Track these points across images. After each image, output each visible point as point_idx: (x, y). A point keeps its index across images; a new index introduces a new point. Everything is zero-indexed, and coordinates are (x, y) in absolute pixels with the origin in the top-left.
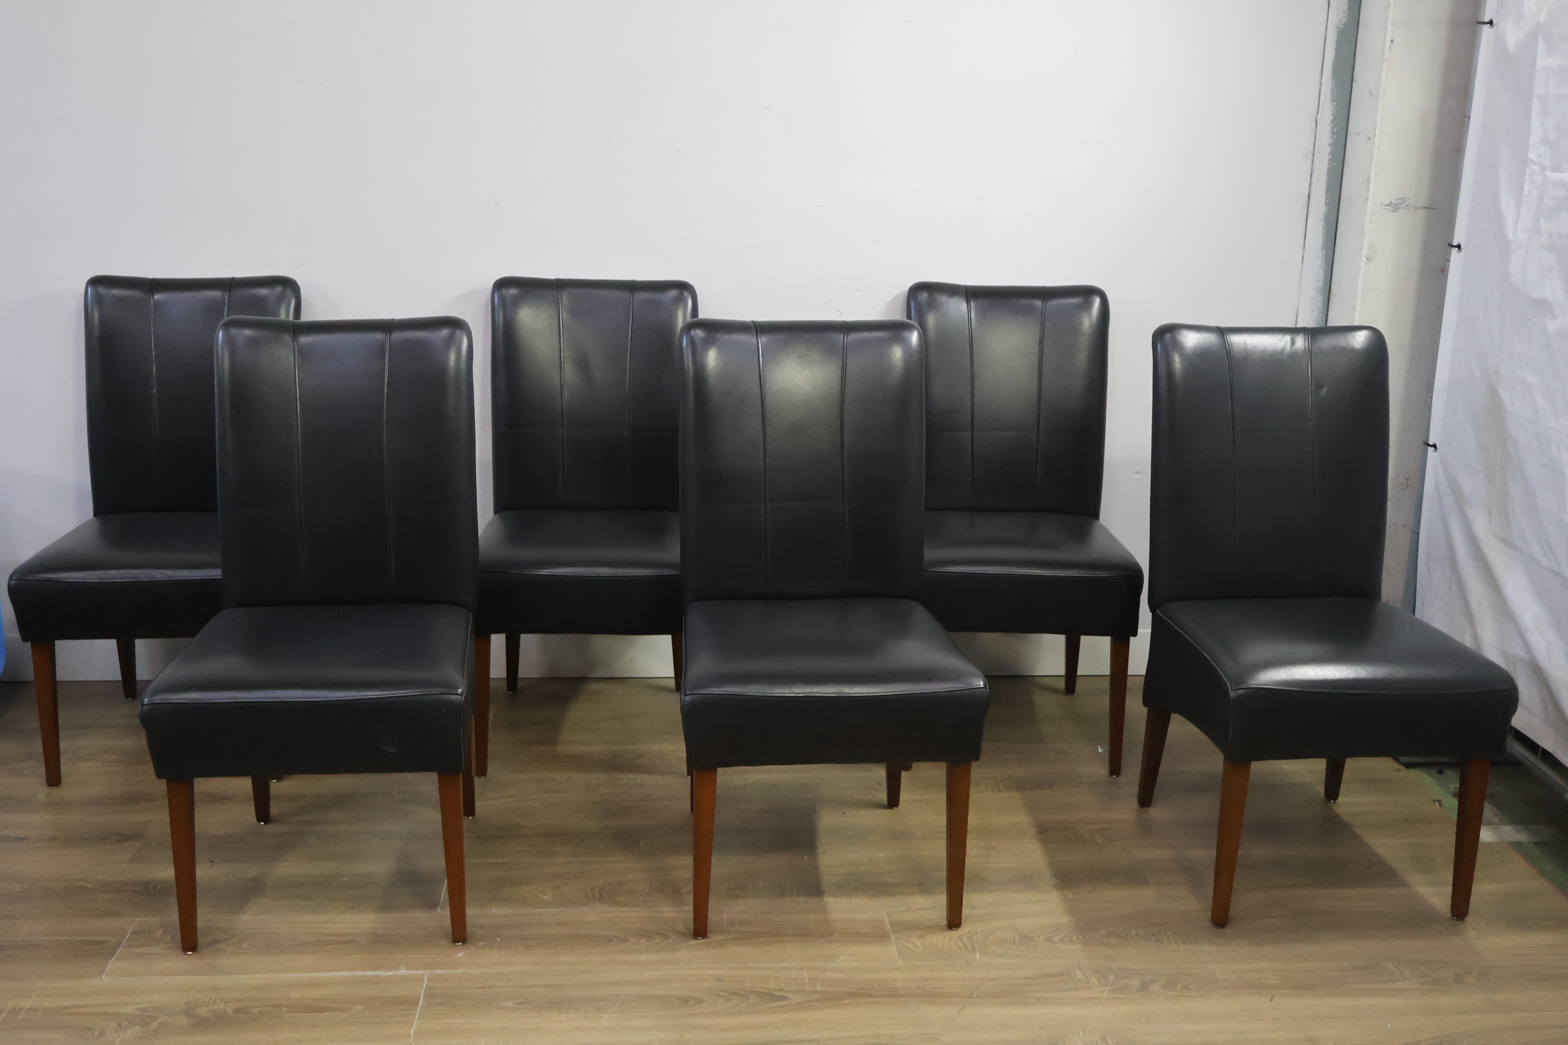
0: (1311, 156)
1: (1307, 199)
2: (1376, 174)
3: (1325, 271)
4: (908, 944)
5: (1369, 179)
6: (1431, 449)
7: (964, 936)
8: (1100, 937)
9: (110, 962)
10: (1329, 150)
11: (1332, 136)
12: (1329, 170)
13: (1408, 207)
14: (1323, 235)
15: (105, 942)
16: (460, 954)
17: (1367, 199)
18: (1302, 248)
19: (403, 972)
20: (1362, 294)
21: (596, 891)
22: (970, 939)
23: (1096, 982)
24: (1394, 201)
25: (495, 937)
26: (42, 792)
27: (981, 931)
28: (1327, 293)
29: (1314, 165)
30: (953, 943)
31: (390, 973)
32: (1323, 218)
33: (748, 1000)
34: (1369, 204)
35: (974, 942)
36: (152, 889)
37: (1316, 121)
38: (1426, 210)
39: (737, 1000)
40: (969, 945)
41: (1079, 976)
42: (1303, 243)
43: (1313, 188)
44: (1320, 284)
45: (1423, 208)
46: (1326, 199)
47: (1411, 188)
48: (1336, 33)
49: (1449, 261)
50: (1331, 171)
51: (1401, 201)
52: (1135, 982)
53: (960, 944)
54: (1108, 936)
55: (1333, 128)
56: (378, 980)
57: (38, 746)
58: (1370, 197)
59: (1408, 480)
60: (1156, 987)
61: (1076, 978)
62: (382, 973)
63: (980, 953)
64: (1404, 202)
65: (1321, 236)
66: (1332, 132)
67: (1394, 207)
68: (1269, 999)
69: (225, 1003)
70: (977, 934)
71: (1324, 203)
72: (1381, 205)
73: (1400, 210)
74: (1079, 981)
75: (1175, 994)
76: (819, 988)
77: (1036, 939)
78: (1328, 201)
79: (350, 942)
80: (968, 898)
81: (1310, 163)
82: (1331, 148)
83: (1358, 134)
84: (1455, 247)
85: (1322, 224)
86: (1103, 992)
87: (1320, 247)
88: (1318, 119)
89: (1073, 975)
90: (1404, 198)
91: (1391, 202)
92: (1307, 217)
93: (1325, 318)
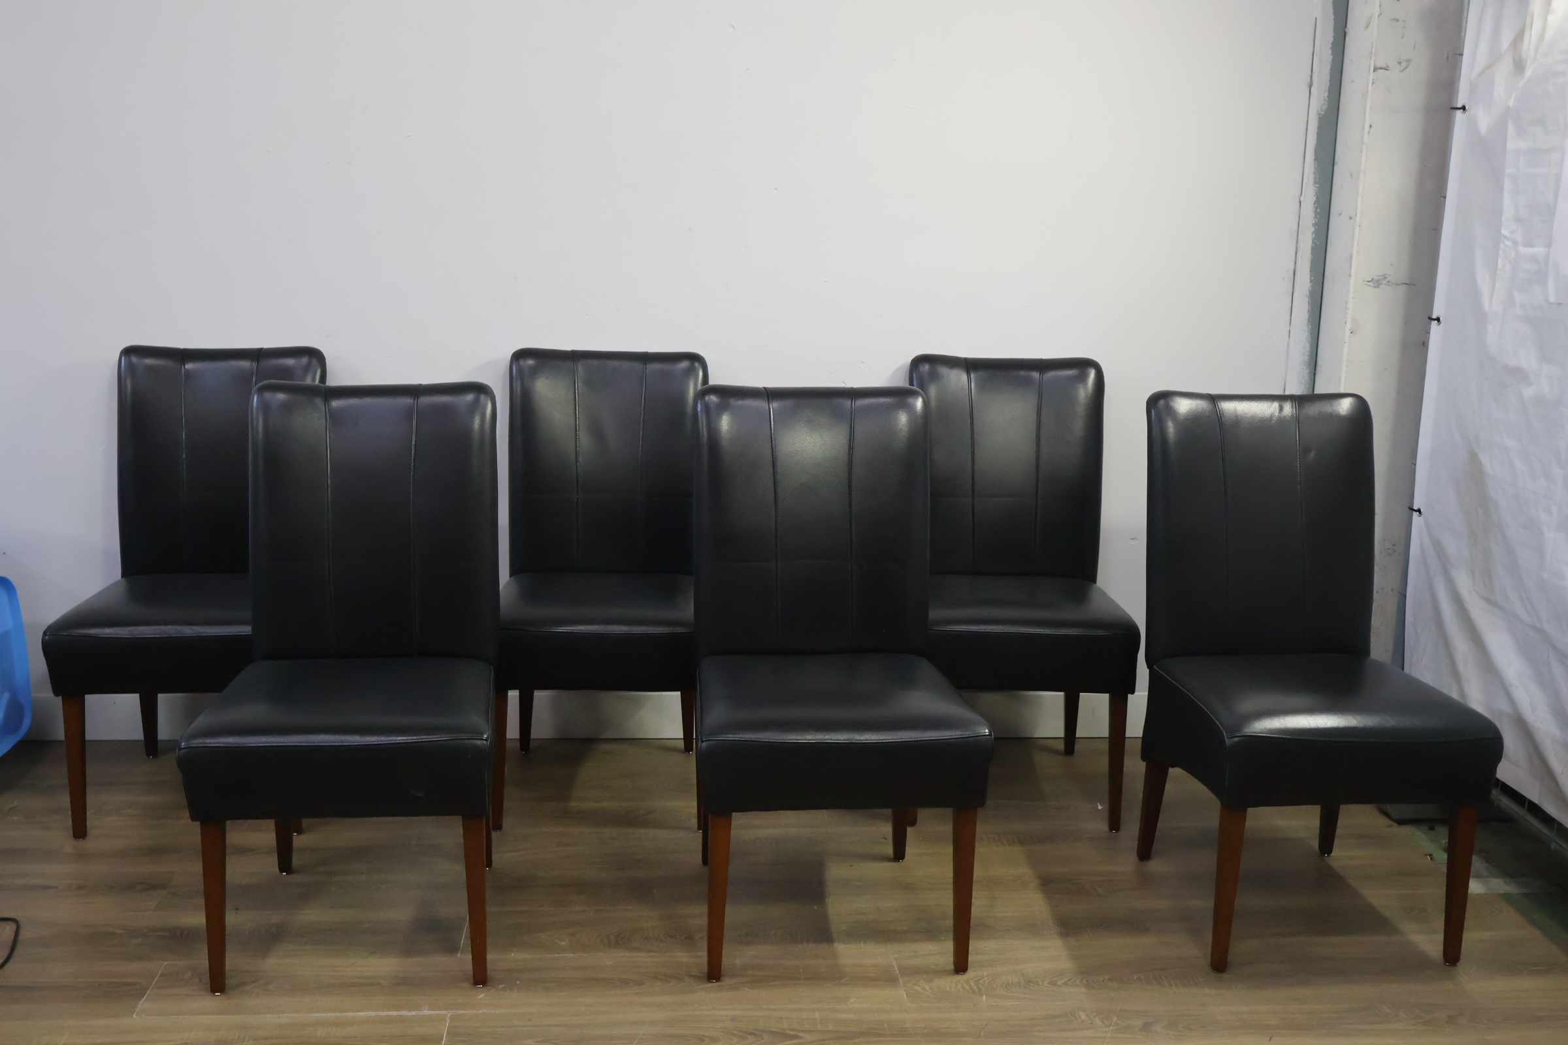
0: (1296, 235)
1: (1292, 276)
2: (1358, 251)
3: (1311, 345)
4: (917, 987)
5: (1351, 257)
6: (1415, 514)
7: (971, 979)
8: (1103, 981)
9: (141, 1002)
10: (1313, 229)
11: (1316, 217)
12: (1312, 247)
13: (1389, 283)
14: (1309, 311)
15: (135, 984)
16: (482, 996)
17: (1350, 275)
18: (1289, 322)
19: (426, 1012)
20: (1347, 366)
21: (612, 937)
22: (977, 982)
23: (1100, 1023)
24: (1376, 278)
25: (514, 980)
26: (69, 845)
27: (987, 975)
28: (1313, 366)
29: (1298, 244)
30: (959, 986)
31: (414, 1013)
32: (1308, 294)
33: (763, 1039)
34: (1352, 280)
35: (980, 986)
36: (179, 934)
37: (1300, 202)
38: (1405, 285)
39: (751, 1039)
40: (975, 988)
41: (1083, 1017)
42: (1289, 318)
43: (1298, 266)
44: (1307, 358)
45: (1403, 284)
46: (1311, 276)
47: (1392, 265)
48: (1317, 118)
49: (1429, 333)
50: (1314, 249)
51: (1382, 277)
52: (1138, 1023)
53: (967, 988)
54: (1110, 980)
55: (1316, 208)
56: (403, 1020)
57: (65, 801)
58: (1353, 273)
59: (1394, 545)
60: (1158, 1028)
61: (1080, 1018)
62: (405, 1013)
63: (986, 996)
64: (1385, 278)
65: (1307, 312)
66: (1316, 213)
67: (1376, 283)
68: (1268, 1039)
69: (254, 1040)
70: (984, 978)
71: (1309, 280)
72: (1364, 281)
73: (1381, 286)
74: (1083, 1021)
75: (1176, 1033)
76: (831, 1028)
77: (1040, 983)
78: (1312, 278)
79: (372, 984)
80: (974, 945)
81: (1295, 242)
82: (1314, 227)
83: (1340, 214)
84: (1434, 320)
85: (1307, 300)
86: (1106, 1032)
87: (1306, 322)
88: (1302, 200)
89: (1077, 1016)
90: (1385, 275)
91: (1373, 279)
92: (1293, 292)
93: (1312, 390)
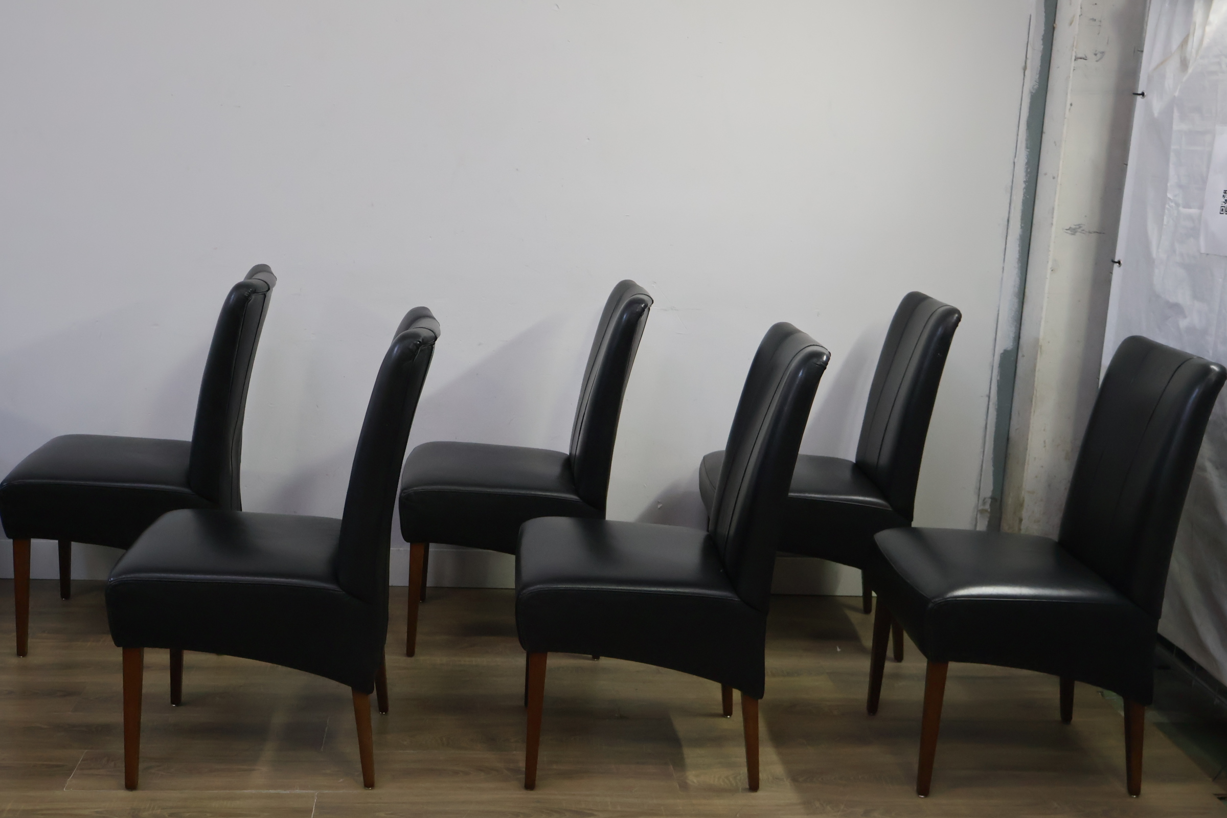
0: (1010, 190)
1: (1006, 223)
2: (1058, 205)
3: (1021, 279)
4: (687, 781)
5: (1053, 209)
7: (730, 776)
8: (834, 779)
9: (69, 779)
10: (1024, 186)
11: (1026, 176)
12: (1023, 200)
13: (1083, 232)
14: (1019, 251)
15: (62, 766)
16: (342, 780)
17: (1052, 224)
18: (1003, 260)
19: (298, 791)
20: (1048, 297)
21: (445, 740)
22: (735, 778)
23: (831, 809)
24: (1073, 227)
28: (1022, 296)
29: (1012, 197)
30: (721, 781)
31: (288, 792)
32: (1019, 238)
33: (565, 815)
34: (1054, 228)
35: (737, 781)
36: (93, 729)
37: (1014, 163)
38: (1097, 234)
39: (556, 815)
40: (733, 782)
41: (818, 804)
43: (1012, 215)
44: (1017, 290)
45: (1095, 232)
46: (1022, 223)
47: (1086, 216)
48: (1030, 96)
49: (1112, 273)
50: (1025, 202)
51: (1078, 226)
52: (860, 810)
53: (727, 782)
54: (840, 778)
55: (1027, 169)
56: (279, 796)
58: (1054, 223)
60: (876, 814)
61: (815, 806)
62: (282, 792)
64: (1080, 227)
65: (1018, 252)
66: (1027, 173)
67: (1073, 231)
71: (1020, 227)
72: (1063, 229)
73: (1078, 234)
74: (817, 809)
76: (619, 808)
77: (785, 779)
78: (1023, 225)
79: (253, 770)
81: (1009, 195)
82: (1025, 184)
83: (1046, 174)
84: (1116, 262)
85: (1018, 242)
86: (835, 816)
87: (1017, 260)
88: (1015, 162)
89: (813, 805)
90: (1080, 224)
91: (1070, 228)
92: (1007, 236)
93: (1020, 316)
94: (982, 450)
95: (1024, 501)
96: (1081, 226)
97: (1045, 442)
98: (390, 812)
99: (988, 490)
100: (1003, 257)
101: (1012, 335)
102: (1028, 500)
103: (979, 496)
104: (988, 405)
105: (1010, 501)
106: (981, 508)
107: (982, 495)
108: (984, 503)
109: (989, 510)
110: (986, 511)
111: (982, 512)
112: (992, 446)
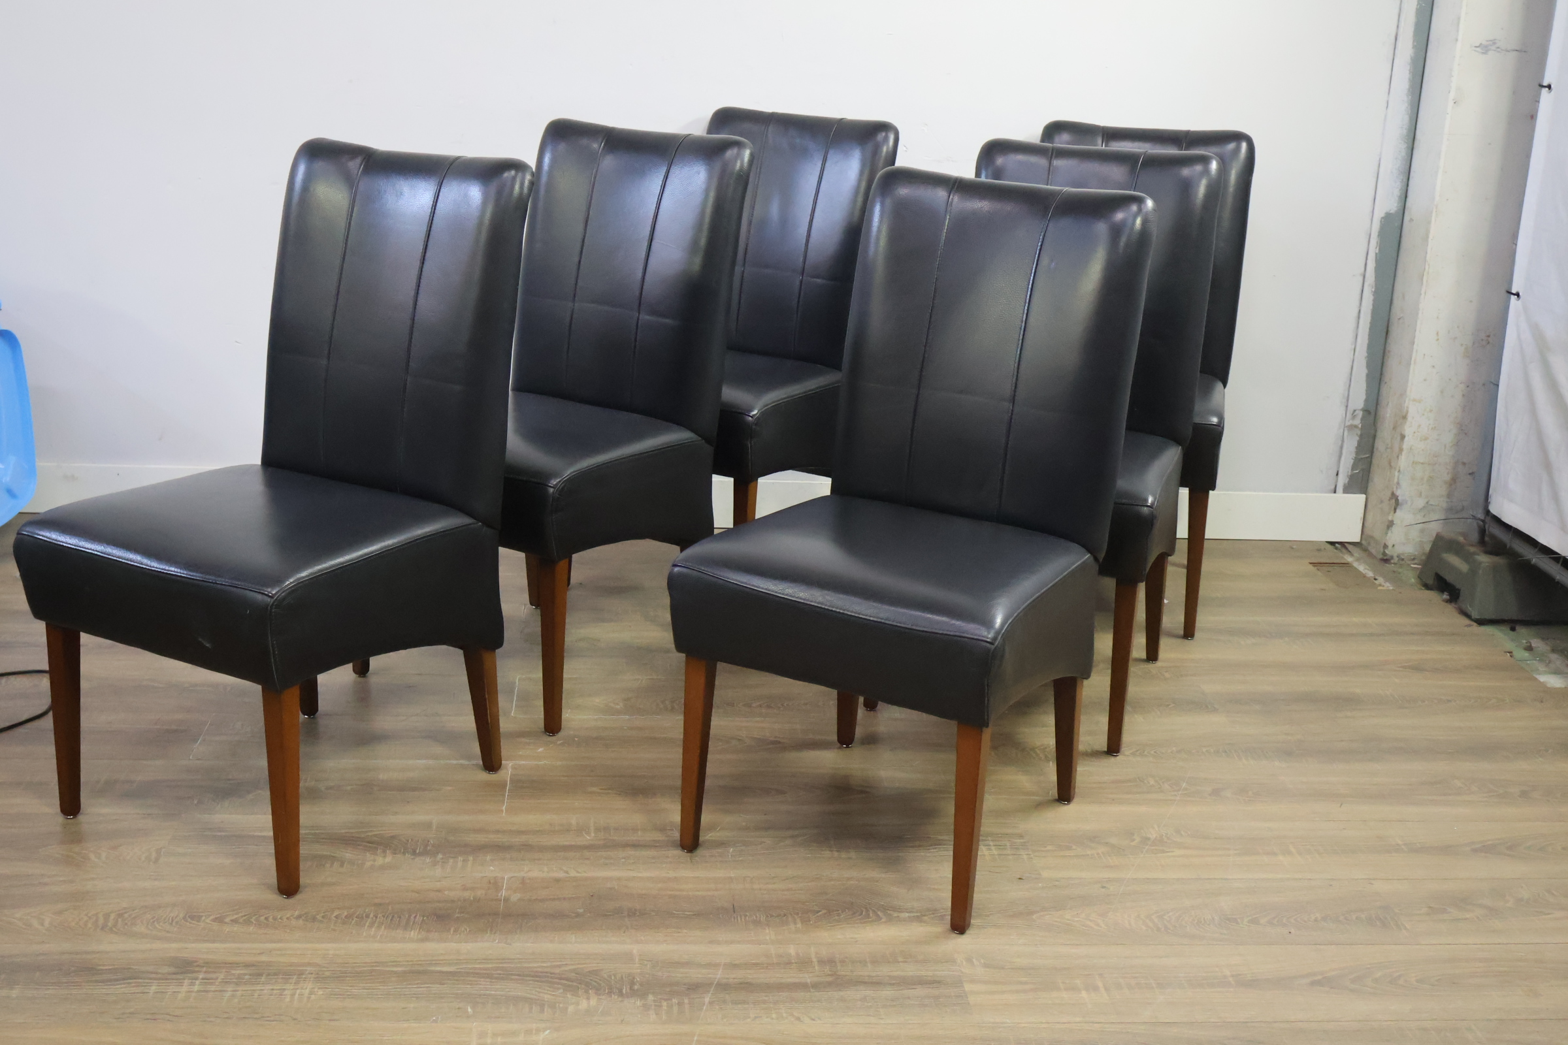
2: (1466, 13)
3: (1411, 117)
5: (1459, 19)
6: (1513, 298)
8: (1171, 752)
9: (196, 747)
12: (1417, 9)
13: (1499, 49)
14: (1409, 79)
15: (186, 731)
16: (541, 750)
17: (1457, 40)
18: (1387, 91)
20: (1448, 140)
21: (668, 703)
22: (1043, 750)
23: (1169, 788)
24: (1484, 43)
28: (1411, 140)
29: (1402, 5)
32: (1409, 60)
34: (1459, 45)
36: (222, 690)
38: (1517, 52)
41: (1152, 782)
43: (1401, 30)
44: (1405, 132)
45: (1514, 50)
46: (1414, 41)
47: (1502, 30)
49: (1539, 102)
50: (1419, 12)
51: (1491, 43)
52: (1207, 789)
54: (1179, 752)
58: (1460, 38)
59: (1489, 336)
60: (1227, 794)
61: (1149, 783)
64: (1494, 43)
65: (1407, 80)
67: (1484, 48)
68: (1339, 805)
71: (1411, 46)
72: (1471, 46)
73: (1491, 52)
74: (1151, 786)
75: (1246, 799)
78: (1415, 44)
79: (429, 737)
84: (1545, 87)
85: (1408, 68)
86: (1175, 795)
87: (1406, 92)
89: (1146, 782)
90: (1495, 40)
91: (1481, 44)
92: (1393, 59)
93: (1408, 167)
94: (1353, 347)
95: (1407, 412)
96: (1496, 41)
97: (1437, 333)
98: (603, 788)
99: (1359, 400)
100: (1388, 87)
101: (1397, 192)
102: (1413, 410)
103: (1347, 406)
104: (1363, 286)
105: (1388, 413)
106: (1348, 423)
107: (1351, 408)
108: (1354, 417)
109: (1360, 426)
110: (1356, 427)
111: (1352, 428)
112: (1366, 341)
